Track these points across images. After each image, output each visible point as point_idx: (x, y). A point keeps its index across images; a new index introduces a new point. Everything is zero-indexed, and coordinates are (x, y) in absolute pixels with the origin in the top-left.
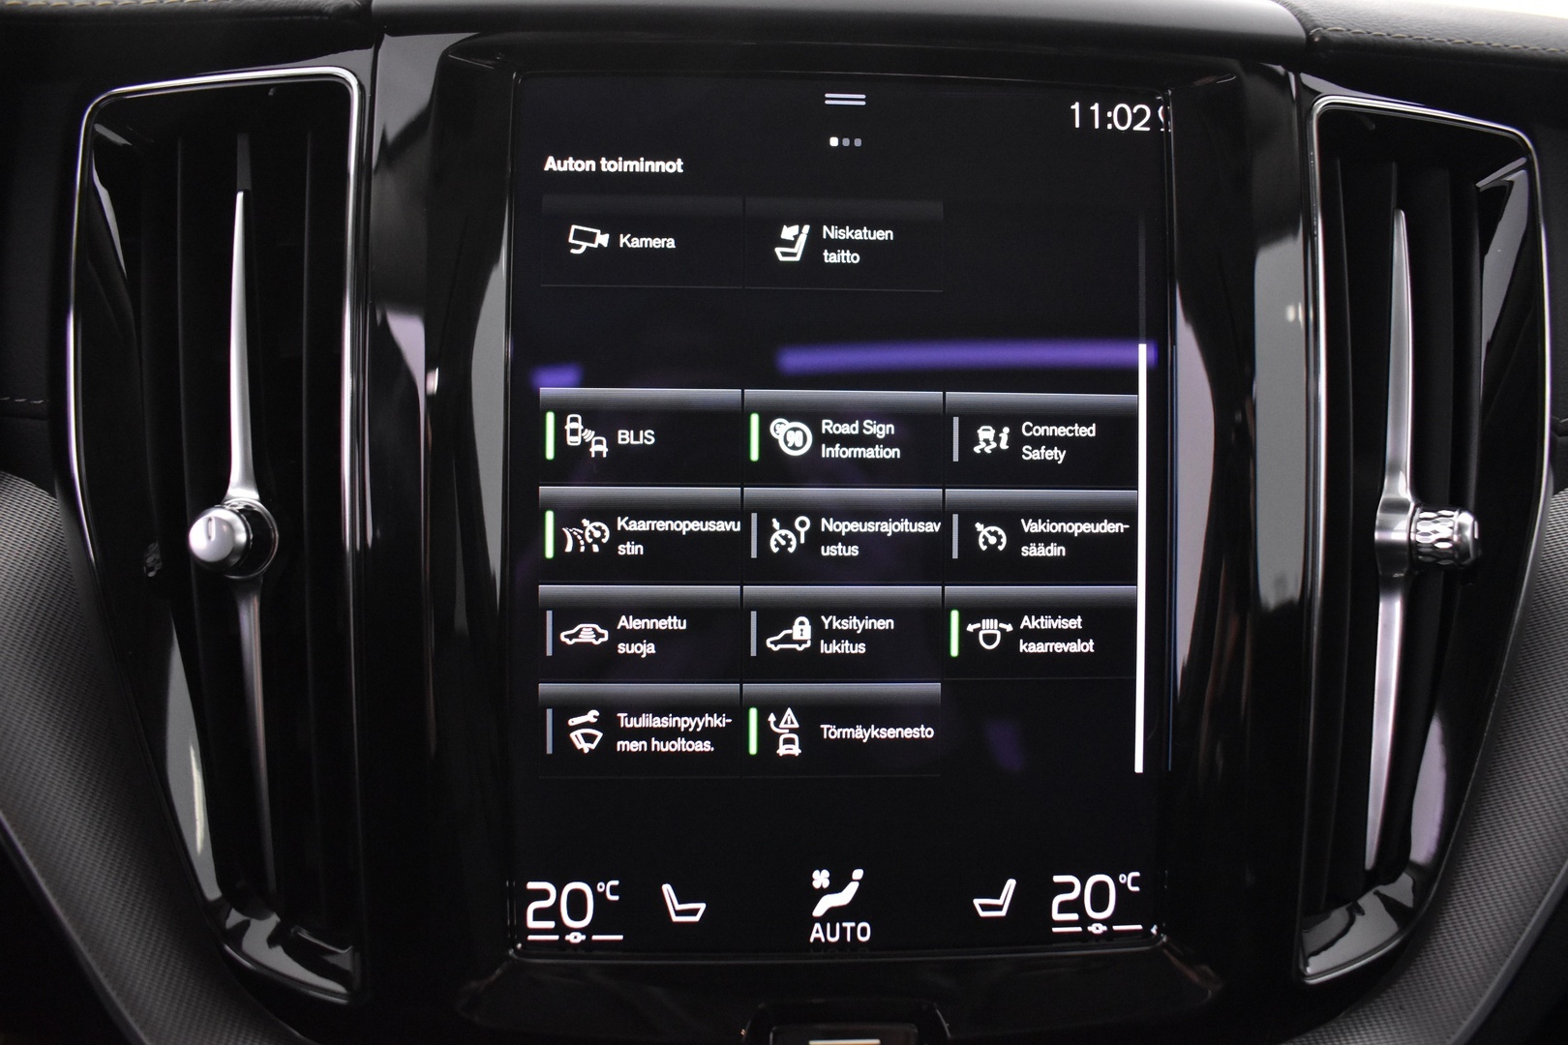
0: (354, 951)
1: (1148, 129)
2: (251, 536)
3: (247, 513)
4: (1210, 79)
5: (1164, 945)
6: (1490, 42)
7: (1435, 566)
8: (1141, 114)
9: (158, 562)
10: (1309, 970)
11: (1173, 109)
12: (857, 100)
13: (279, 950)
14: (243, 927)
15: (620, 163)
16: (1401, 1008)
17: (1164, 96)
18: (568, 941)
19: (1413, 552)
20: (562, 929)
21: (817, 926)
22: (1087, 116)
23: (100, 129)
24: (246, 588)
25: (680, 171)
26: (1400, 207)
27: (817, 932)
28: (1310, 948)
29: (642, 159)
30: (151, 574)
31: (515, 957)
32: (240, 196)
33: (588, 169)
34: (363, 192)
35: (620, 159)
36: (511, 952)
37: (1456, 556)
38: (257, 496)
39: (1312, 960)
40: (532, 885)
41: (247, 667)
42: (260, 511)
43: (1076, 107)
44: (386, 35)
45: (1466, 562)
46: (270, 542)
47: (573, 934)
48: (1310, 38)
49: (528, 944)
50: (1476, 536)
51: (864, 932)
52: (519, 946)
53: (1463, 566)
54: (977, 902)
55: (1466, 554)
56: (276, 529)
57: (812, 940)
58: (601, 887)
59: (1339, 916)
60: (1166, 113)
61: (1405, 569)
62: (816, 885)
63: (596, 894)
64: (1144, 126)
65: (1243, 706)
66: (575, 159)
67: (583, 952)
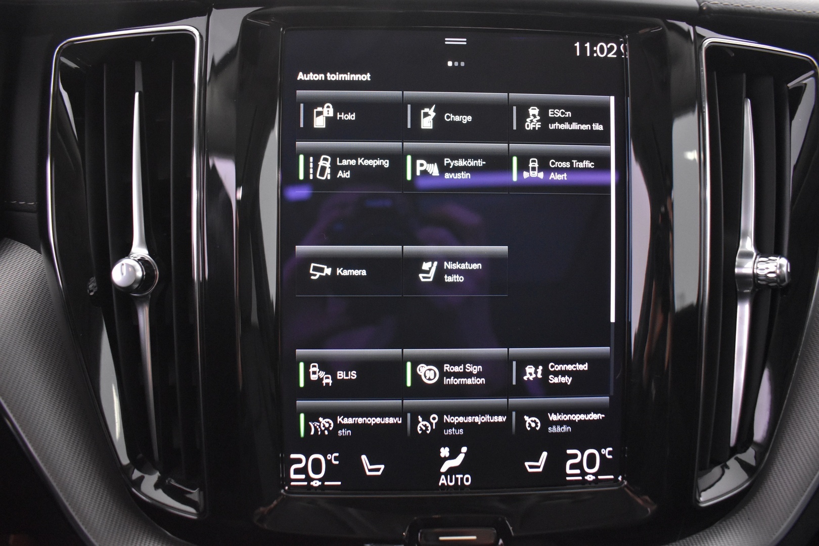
0: (200, 491)
1: (615, 56)
2: (145, 274)
3: (142, 261)
4: (647, 30)
5: (626, 486)
6: (796, 9)
7: (767, 286)
8: (611, 48)
9: (95, 287)
10: (702, 499)
11: (629, 45)
12: (462, 41)
13: (160, 491)
14: (141, 479)
15: (337, 75)
16: (749, 519)
17: (624, 39)
18: (312, 486)
19: (756, 279)
20: (309, 479)
21: (443, 477)
22: (583, 49)
23: (63, 60)
24: (142, 300)
25: (369, 79)
26: (748, 97)
27: (443, 480)
28: (702, 487)
29: (349, 73)
30: (92, 294)
31: (284, 493)
32: (137, 94)
33: (320, 79)
34: (202, 92)
35: (337, 73)
36: (282, 491)
37: (779, 281)
38: (147, 252)
39: (703, 494)
40: (293, 456)
41: (142, 342)
42: (149, 260)
43: (577, 44)
44: (213, 9)
45: (784, 284)
46: (154, 277)
47: (315, 482)
48: (701, 8)
49: (291, 487)
50: (789, 270)
51: (467, 480)
52: (287, 488)
53: (782, 286)
54: (527, 464)
55: (783, 280)
56: (157, 270)
57: (440, 484)
58: (329, 457)
59: (717, 470)
60: (625, 48)
61: (751, 288)
62: (442, 455)
63: (327, 461)
64: (613, 54)
65: (667, 360)
66: (313, 74)
67: (320, 491)
